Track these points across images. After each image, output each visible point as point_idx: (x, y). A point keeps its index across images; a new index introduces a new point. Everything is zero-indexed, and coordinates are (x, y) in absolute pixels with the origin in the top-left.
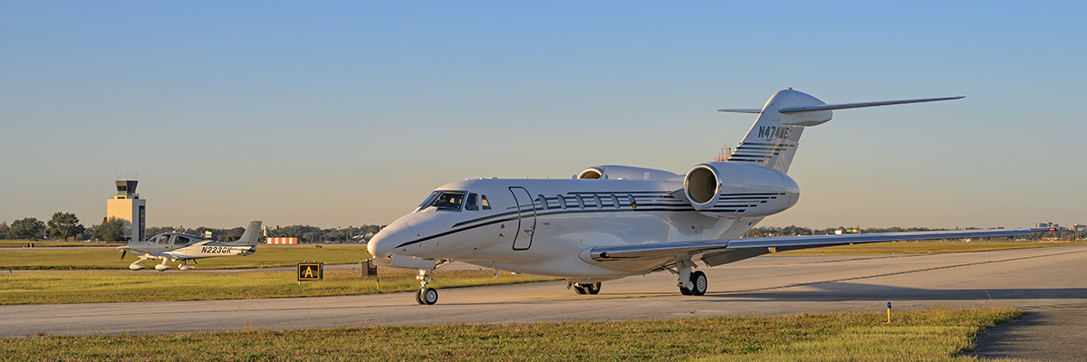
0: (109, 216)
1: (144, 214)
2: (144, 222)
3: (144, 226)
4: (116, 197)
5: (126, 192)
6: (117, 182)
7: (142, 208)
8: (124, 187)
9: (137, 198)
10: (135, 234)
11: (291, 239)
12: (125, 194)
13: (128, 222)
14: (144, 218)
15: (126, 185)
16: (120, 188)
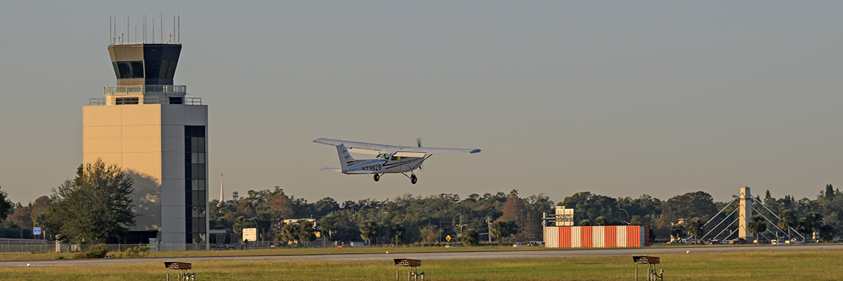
0: (89, 160)
1: (203, 150)
2: (204, 177)
3: (204, 193)
4: (110, 99)
5: (141, 82)
6: (115, 50)
7: (196, 134)
8: (136, 65)
9: (177, 100)
10: (173, 221)
11: (622, 231)
12: (137, 88)
13: (149, 180)
14: (204, 166)
15: (140, 58)
16: (124, 70)
